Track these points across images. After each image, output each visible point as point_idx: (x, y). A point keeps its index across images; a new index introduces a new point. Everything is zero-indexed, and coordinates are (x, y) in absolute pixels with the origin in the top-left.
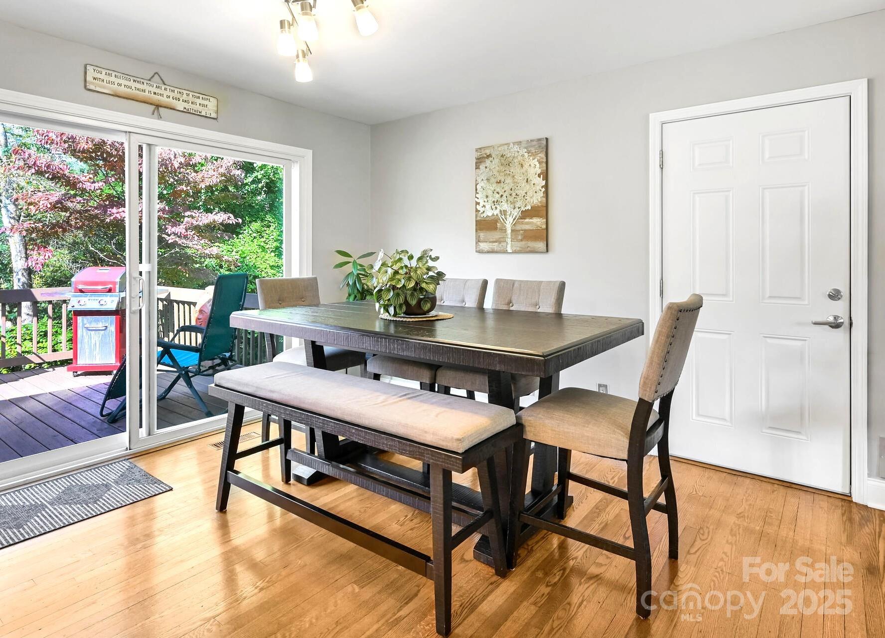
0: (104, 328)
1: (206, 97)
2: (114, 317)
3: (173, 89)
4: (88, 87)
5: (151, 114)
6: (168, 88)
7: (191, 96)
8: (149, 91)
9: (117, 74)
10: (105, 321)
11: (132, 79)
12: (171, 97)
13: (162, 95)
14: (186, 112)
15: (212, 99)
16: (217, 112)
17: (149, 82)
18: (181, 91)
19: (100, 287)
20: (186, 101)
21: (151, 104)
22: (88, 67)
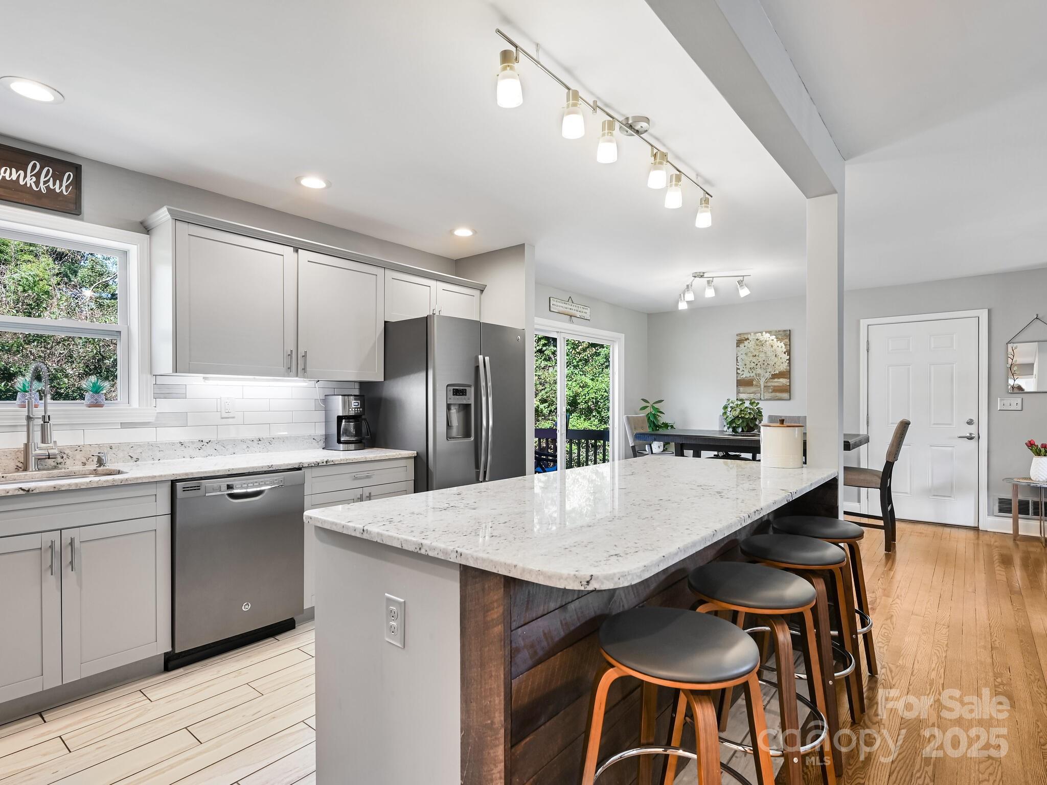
3: (575, 305)
4: (550, 310)
5: (568, 320)
7: (581, 308)
8: (568, 308)
9: (559, 300)
12: (575, 310)
13: (572, 309)
15: (588, 308)
16: (590, 316)
18: (578, 306)
20: (580, 312)
21: (569, 315)
22: (551, 299)
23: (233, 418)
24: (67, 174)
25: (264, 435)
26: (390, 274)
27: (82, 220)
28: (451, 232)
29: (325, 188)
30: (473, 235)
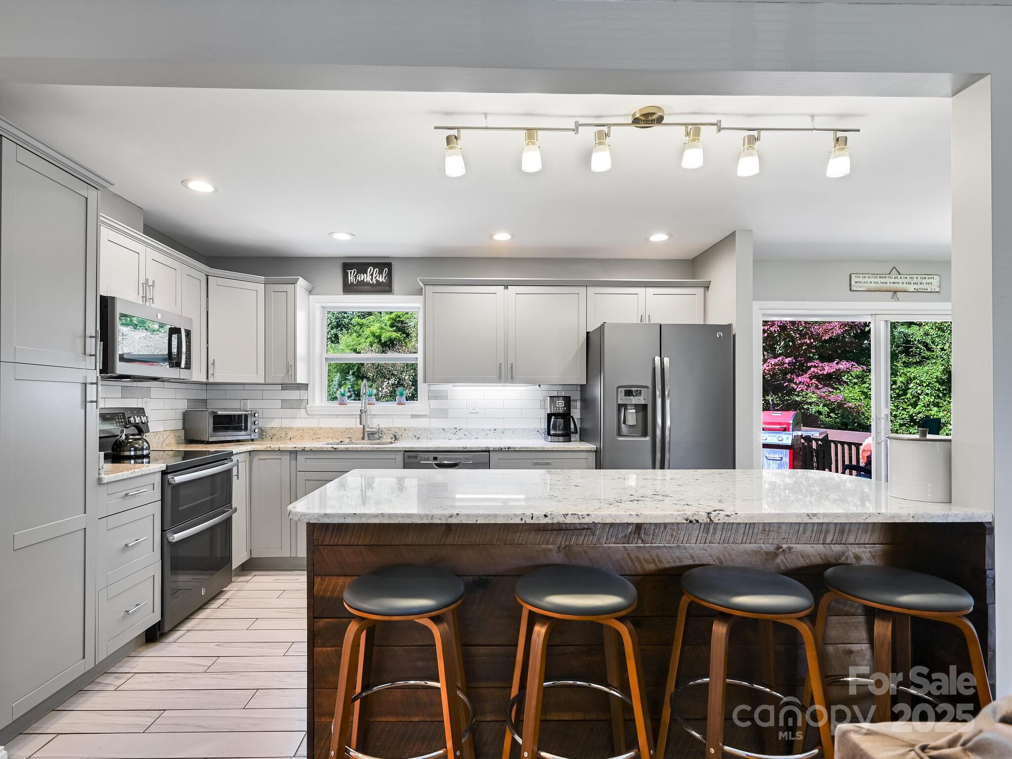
0: (780, 459)
1: (931, 276)
2: (788, 451)
3: (906, 276)
4: (852, 289)
5: (890, 298)
6: (903, 276)
7: (919, 278)
8: (889, 282)
9: (869, 275)
10: (781, 453)
11: (878, 276)
12: (905, 283)
13: (898, 283)
14: (917, 291)
15: (936, 277)
16: (940, 287)
17: (889, 276)
18: (912, 276)
19: (778, 427)
20: (915, 283)
21: (891, 291)
22: (852, 276)
23: (478, 413)
24: (385, 270)
25: (499, 426)
26: (591, 290)
27: (393, 294)
28: (647, 239)
29: (511, 239)
30: (669, 239)
